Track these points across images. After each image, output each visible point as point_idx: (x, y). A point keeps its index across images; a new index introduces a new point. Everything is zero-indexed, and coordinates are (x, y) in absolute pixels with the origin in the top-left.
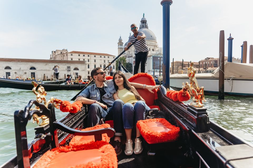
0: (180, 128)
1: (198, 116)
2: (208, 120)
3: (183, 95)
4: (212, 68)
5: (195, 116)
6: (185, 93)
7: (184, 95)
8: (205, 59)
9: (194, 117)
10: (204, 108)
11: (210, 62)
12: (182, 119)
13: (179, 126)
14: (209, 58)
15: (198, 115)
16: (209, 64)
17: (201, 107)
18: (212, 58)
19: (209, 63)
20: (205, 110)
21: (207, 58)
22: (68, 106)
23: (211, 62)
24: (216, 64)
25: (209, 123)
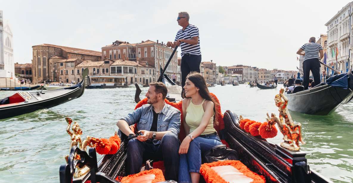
0: (265, 178)
1: (293, 164)
2: (308, 169)
3: (267, 129)
4: (124, 61)
5: (290, 163)
6: (271, 127)
7: (269, 130)
8: (112, 44)
9: (287, 164)
10: (301, 152)
11: (122, 51)
12: (268, 165)
13: (263, 175)
14: (121, 43)
15: (294, 162)
16: (119, 55)
17: (298, 151)
18: (125, 43)
19: (119, 51)
20: (304, 155)
21: (117, 42)
22: (107, 146)
23: (124, 51)
24: (133, 56)
25: (310, 172)
